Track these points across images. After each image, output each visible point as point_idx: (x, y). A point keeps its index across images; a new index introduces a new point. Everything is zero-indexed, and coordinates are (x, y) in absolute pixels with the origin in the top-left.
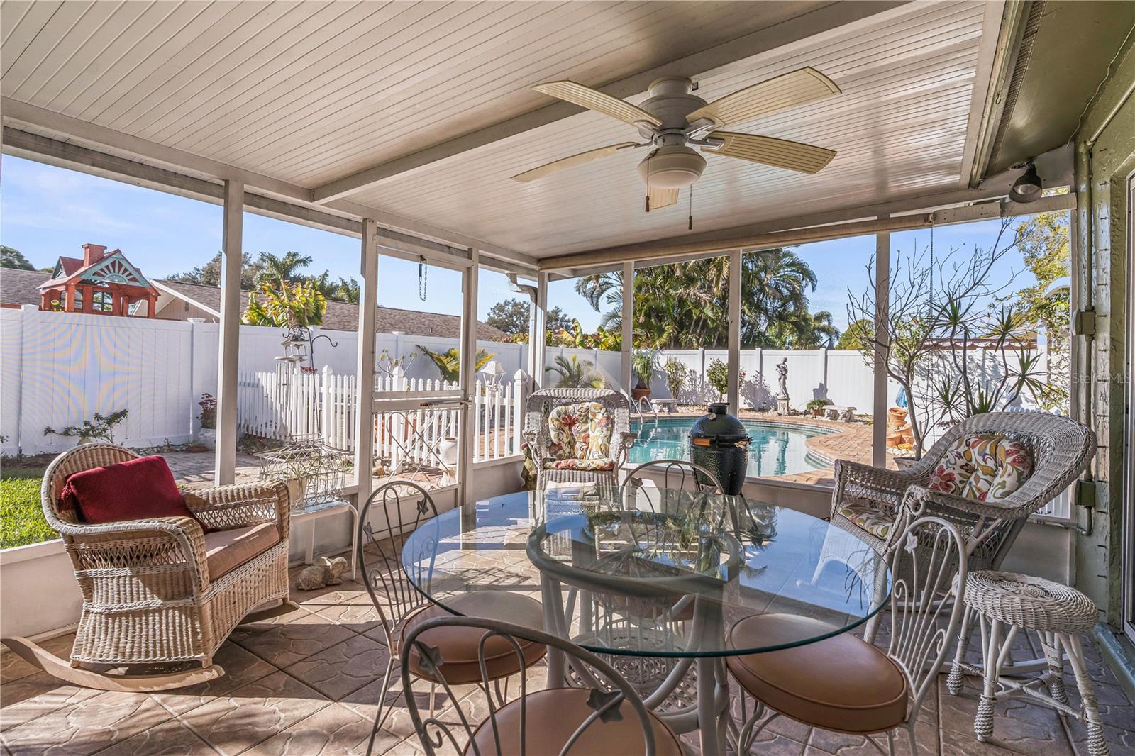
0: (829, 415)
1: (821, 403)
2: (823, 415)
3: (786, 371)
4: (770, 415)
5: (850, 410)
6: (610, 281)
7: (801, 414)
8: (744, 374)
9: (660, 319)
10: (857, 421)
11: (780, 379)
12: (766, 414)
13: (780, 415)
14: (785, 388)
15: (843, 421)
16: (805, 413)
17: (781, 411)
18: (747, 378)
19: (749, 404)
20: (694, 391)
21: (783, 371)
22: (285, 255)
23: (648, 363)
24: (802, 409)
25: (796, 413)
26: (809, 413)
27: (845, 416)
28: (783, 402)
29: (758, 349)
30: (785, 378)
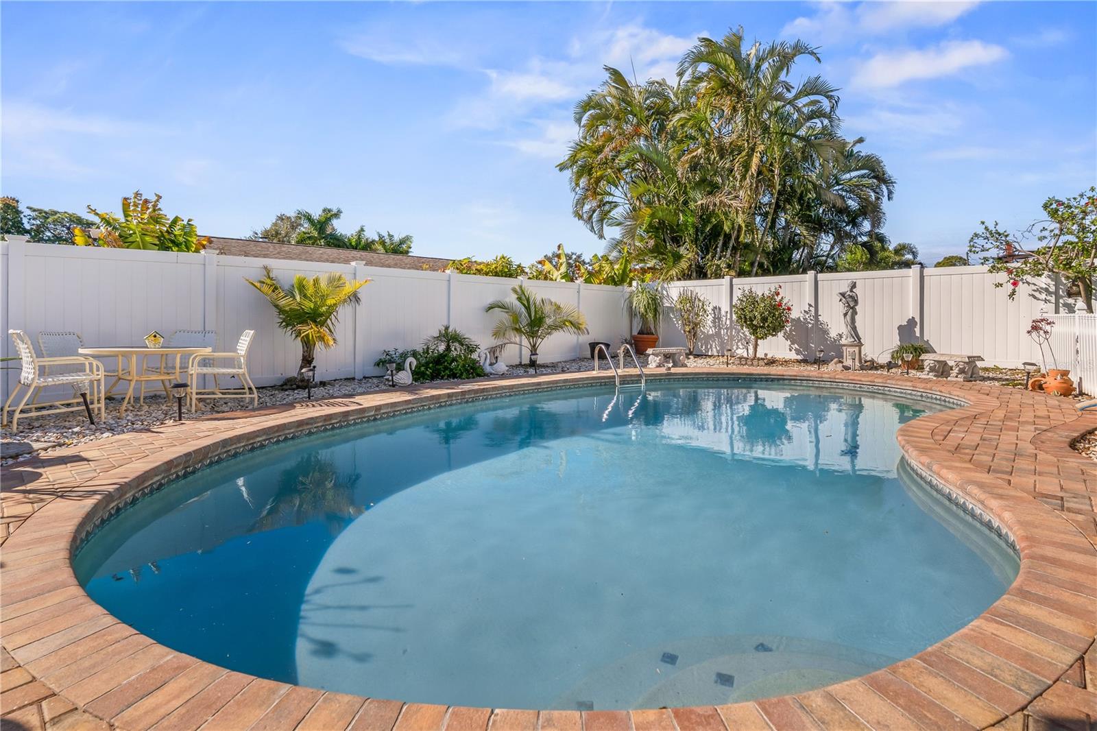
0: (932, 370)
1: (916, 349)
2: (921, 368)
3: (856, 302)
4: (832, 368)
5: (972, 360)
6: (615, 199)
7: (882, 367)
8: (789, 309)
9: (677, 241)
10: (984, 379)
11: (845, 315)
12: (824, 369)
13: (847, 368)
14: (854, 329)
15: (961, 378)
16: (890, 366)
17: (849, 362)
18: (795, 314)
19: (798, 352)
20: (718, 334)
21: (851, 302)
22: (320, 212)
23: (654, 299)
24: (884, 359)
25: (873, 366)
26: (897, 366)
27: (962, 371)
28: (851, 350)
29: (811, 273)
30: (855, 313)
